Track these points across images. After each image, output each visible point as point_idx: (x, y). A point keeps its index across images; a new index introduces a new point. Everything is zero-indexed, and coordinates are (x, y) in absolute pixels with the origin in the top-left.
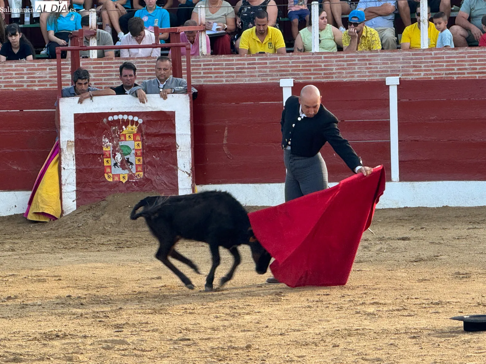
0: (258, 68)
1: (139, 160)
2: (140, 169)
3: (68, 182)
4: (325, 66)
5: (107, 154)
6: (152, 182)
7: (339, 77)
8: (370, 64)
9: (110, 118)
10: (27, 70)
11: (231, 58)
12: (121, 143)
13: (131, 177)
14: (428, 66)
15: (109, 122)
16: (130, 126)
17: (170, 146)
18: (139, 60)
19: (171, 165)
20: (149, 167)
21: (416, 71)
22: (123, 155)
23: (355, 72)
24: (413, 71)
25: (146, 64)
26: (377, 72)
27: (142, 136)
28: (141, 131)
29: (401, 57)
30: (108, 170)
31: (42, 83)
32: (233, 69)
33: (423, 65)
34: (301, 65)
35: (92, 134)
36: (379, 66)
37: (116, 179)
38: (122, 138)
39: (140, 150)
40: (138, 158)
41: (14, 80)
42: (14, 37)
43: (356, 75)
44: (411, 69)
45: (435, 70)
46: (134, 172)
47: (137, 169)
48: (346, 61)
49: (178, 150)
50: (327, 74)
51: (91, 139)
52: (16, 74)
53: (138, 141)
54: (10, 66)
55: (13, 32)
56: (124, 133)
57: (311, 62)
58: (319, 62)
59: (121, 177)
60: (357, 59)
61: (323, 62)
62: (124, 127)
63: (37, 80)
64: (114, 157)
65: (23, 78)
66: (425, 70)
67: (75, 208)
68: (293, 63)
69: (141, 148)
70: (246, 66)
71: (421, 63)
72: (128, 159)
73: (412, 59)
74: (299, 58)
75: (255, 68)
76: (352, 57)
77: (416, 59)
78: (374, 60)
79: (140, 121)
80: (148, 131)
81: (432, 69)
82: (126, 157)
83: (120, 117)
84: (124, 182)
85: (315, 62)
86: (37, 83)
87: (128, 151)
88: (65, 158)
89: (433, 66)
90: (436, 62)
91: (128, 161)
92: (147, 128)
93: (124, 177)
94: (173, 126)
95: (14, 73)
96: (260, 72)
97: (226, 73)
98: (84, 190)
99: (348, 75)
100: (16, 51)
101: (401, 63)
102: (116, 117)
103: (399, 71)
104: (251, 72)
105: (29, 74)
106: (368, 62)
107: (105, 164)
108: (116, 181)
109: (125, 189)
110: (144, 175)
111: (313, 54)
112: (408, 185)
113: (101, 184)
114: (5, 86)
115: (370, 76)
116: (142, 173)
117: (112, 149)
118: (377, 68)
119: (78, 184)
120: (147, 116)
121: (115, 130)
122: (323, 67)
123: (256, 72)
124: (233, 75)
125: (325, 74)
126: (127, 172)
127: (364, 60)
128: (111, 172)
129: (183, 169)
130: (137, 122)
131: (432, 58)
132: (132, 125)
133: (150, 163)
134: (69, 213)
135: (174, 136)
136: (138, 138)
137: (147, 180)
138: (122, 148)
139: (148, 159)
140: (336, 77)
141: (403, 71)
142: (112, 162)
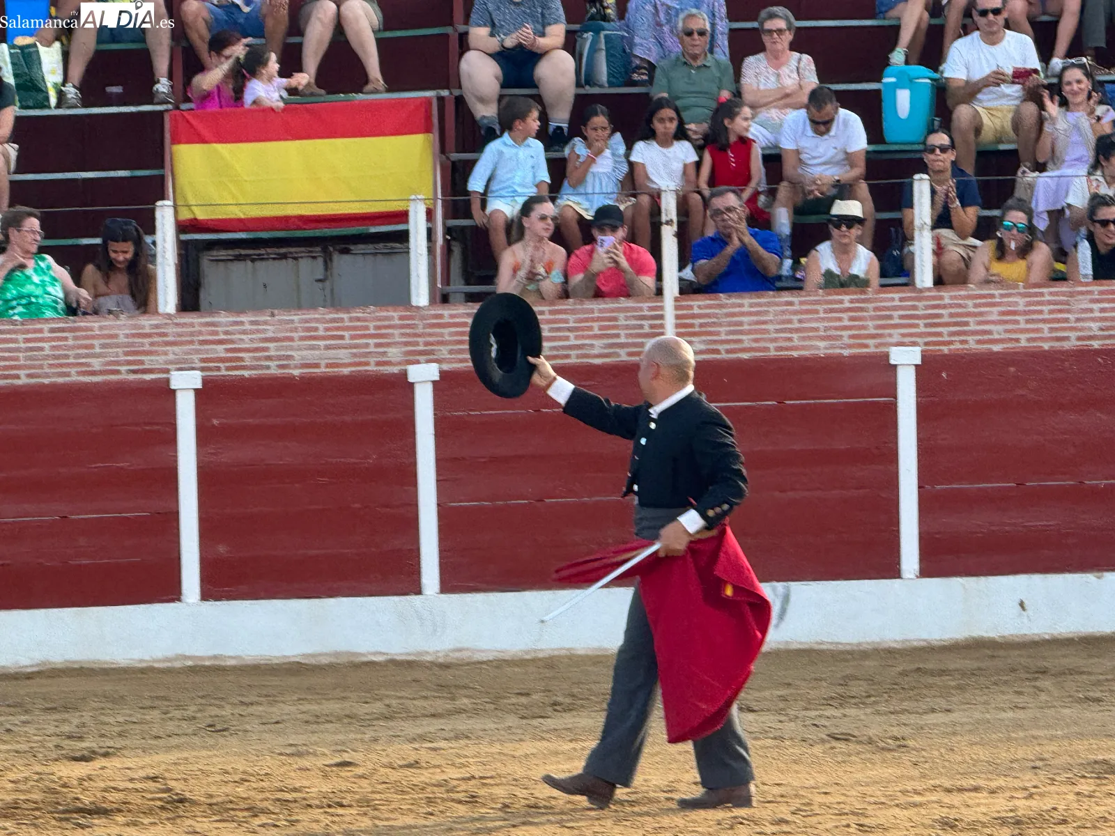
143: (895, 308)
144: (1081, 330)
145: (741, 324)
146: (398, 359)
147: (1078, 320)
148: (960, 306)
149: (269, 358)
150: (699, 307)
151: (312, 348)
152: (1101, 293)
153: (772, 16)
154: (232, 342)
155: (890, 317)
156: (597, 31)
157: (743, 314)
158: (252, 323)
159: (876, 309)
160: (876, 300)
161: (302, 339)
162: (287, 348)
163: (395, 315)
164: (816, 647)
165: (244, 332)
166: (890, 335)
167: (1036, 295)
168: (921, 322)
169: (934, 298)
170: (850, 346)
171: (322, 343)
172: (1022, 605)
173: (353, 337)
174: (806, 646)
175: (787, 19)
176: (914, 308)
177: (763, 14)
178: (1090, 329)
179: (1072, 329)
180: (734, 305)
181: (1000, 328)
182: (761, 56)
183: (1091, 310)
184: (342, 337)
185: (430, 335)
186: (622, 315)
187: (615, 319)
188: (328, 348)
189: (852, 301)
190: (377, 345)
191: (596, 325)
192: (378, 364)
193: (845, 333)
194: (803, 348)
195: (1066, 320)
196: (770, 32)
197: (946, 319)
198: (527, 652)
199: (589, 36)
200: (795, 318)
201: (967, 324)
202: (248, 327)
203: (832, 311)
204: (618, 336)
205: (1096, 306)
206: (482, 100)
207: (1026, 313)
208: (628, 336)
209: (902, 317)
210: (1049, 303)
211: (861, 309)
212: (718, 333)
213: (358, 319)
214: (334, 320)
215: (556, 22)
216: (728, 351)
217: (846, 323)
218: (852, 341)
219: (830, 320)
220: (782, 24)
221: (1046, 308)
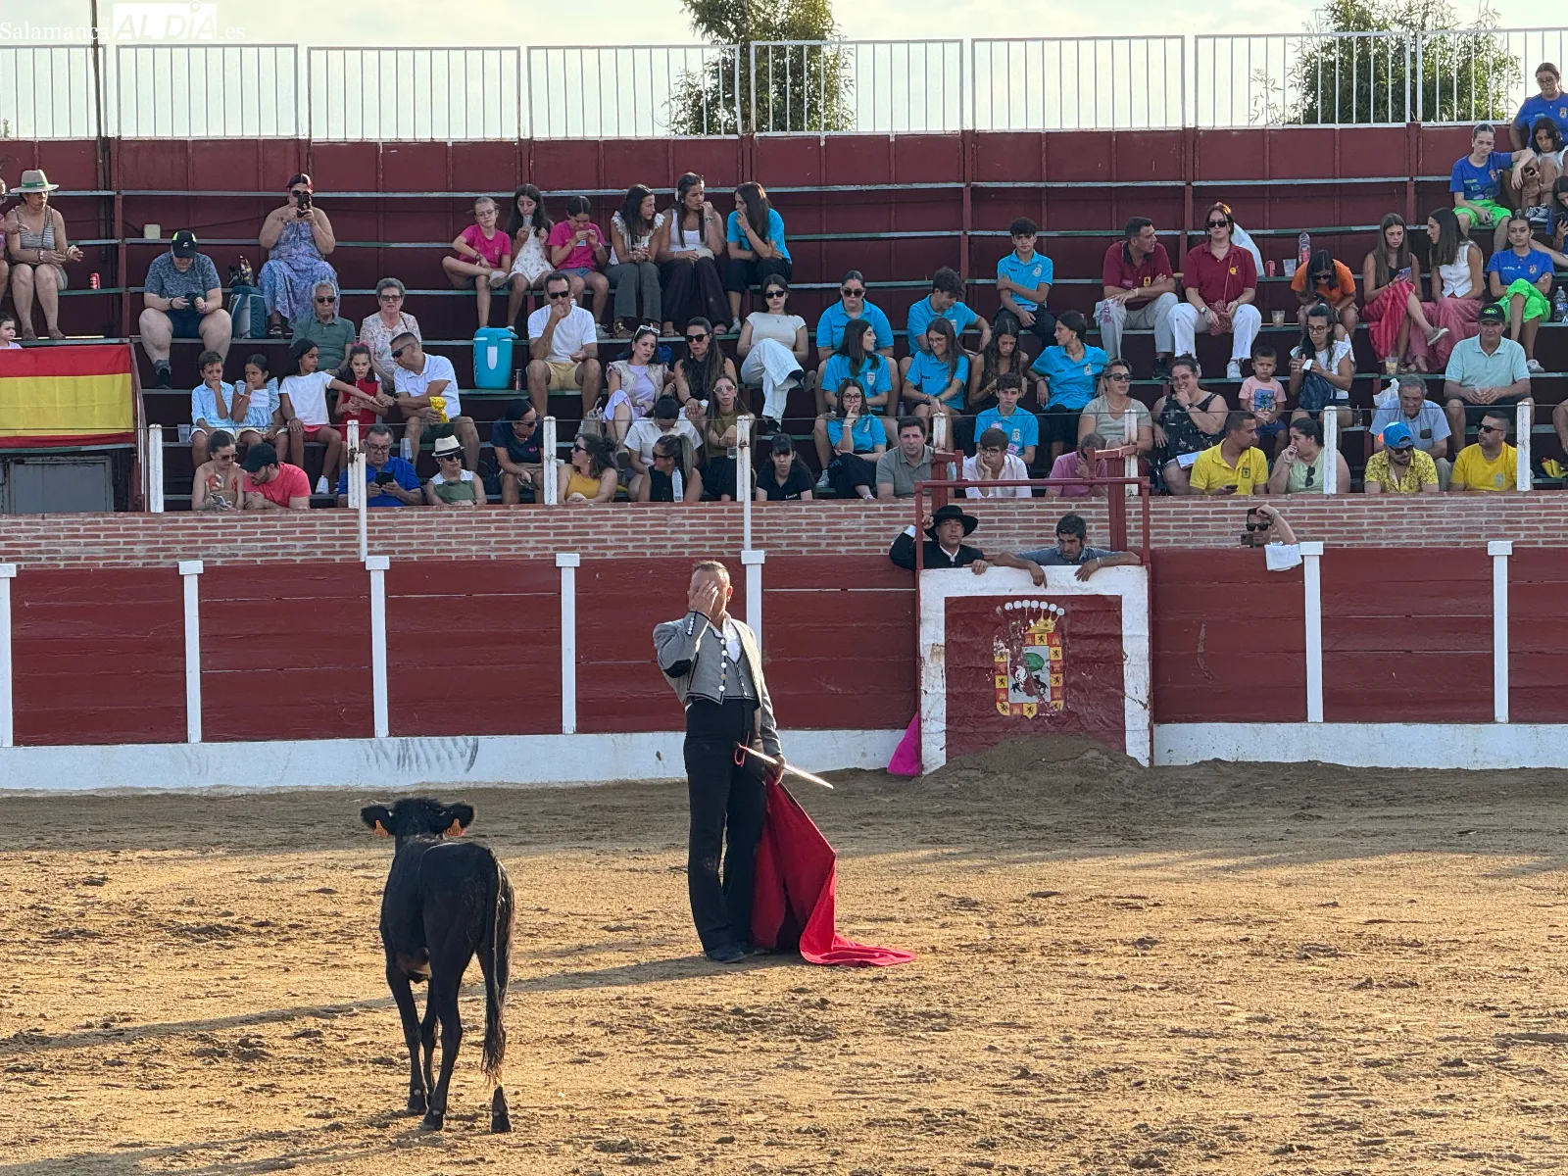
0: (1232, 519)
1: (1057, 680)
2: (1058, 695)
3: (932, 715)
4: (1349, 518)
5: (1002, 667)
6: (1078, 717)
7: (1374, 537)
8: (1429, 516)
9: (1008, 606)
10: (828, 517)
11: (1183, 502)
12: (1027, 650)
13: (1042, 708)
14: (1533, 522)
15: (1005, 612)
16: (1042, 619)
17: (1111, 656)
18: (1022, 503)
19: (1113, 690)
20: (1075, 692)
21: (1510, 529)
22: (1029, 670)
23: (1403, 530)
24: (1506, 529)
25: (1035, 510)
26: (1443, 530)
27: (1063, 637)
28: (1062, 630)
29: (1485, 505)
30: (1002, 696)
31: (851, 541)
32: (1187, 520)
33: (1523, 519)
34: (1307, 515)
35: (976, 634)
36: (1444, 520)
37: (1017, 711)
38: (1029, 641)
39: (1058, 661)
40: (1055, 676)
41: (804, 535)
42: (782, 457)
43: (1404, 535)
44: (1502, 526)
45: (1545, 528)
46: (1048, 699)
47: (1052, 694)
48: (1387, 510)
49: (1126, 663)
50: (1352, 532)
51: (972, 642)
52: (807, 524)
53: (1056, 645)
54: (797, 510)
55: (783, 448)
56: (1031, 631)
57: (1324, 511)
58: (1339, 511)
59: (1025, 709)
60: (1406, 507)
61: (1345, 511)
62: (1031, 621)
63: (843, 534)
64: (1013, 673)
65: (820, 530)
66: (1528, 529)
67: (943, 762)
68: (1292, 511)
69: (1060, 658)
70: (1210, 516)
71: (1519, 515)
72: (1038, 677)
73: (1504, 508)
74: (1303, 504)
75: (1225, 520)
76: (1396, 503)
77: (1511, 508)
78: (1437, 509)
79: (1061, 612)
80: (1074, 630)
81: (1541, 526)
82: (1034, 674)
83: (1026, 604)
84: (1030, 716)
85: (1332, 511)
86: (843, 540)
87: (1039, 663)
88: (928, 674)
89: (1541, 522)
90: (1546, 515)
91: (1037, 680)
92: (1071, 625)
93: (1030, 709)
94: (1118, 620)
95: (804, 521)
96: (1233, 526)
97: (1175, 527)
98: (960, 729)
99: (1390, 535)
100: (781, 482)
101: (1485, 515)
102: (1018, 605)
103: (1481, 529)
104: (1220, 526)
105: (830, 524)
106: (1425, 513)
107: (998, 685)
108: (1016, 716)
109: (1032, 729)
110: (1065, 706)
111: (1328, 497)
112: (1526, 729)
113: (989, 720)
114: (788, 545)
115: (1428, 537)
116: (1061, 702)
117: (1009, 659)
118: (1441, 523)
119: (949, 720)
120: (1072, 604)
121: (1016, 626)
122: (1346, 520)
123: (1227, 526)
124: (1188, 530)
125: (1349, 532)
126: (1035, 699)
127: (1418, 509)
128: (1007, 700)
129: (1134, 696)
130: (1055, 613)
131: (1541, 508)
132: (1046, 618)
133: (1075, 685)
134: (933, 770)
135: (1119, 638)
136: (1057, 641)
137: (1070, 714)
138: (1029, 659)
139: (1073, 679)
140: (1368, 538)
141: (1488, 529)
142: (1010, 683)
143: (531, 521)
144: (676, 540)
145: (412, 531)
146: (142, 554)
147: (673, 532)
148: (580, 519)
149: (40, 552)
150: (379, 517)
151: (74, 544)
152: (691, 511)
153: (390, 285)
154: (10, 538)
155: (528, 528)
156: (246, 294)
157: (413, 523)
158: (27, 524)
159: (516, 521)
160: (517, 514)
161: (66, 537)
162: (54, 544)
163: (139, 518)
164: (499, 786)
165: (22, 531)
166: (527, 542)
167: (641, 512)
168: (552, 532)
169: (561, 513)
170: (496, 550)
171: (82, 541)
172: (658, 755)
173: (106, 536)
174: (490, 786)
175: (400, 288)
176: (546, 521)
177: (382, 282)
178: (682, 539)
179: (669, 539)
180: (406, 516)
181: (613, 537)
182: (376, 315)
183: (684, 525)
184: (98, 537)
185: (168, 536)
186: (318, 522)
187: (313, 525)
188: (86, 545)
189: (497, 515)
190: (125, 543)
191: (298, 530)
192: (126, 558)
193: (493, 539)
194: (459, 551)
195: (664, 532)
196: (387, 298)
197: (571, 530)
198: (272, 789)
199: (239, 296)
200: (454, 527)
201: (587, 534)
202: (23, 527)
203: (482, 522)
204: (315, 539)
205: (687, 522)
206: (158, 348)
207: (632, 526)
208: (322, 539)
209: (536, 528)
210: (650, 519)
211: (505, 521)
212: (393, 538)
213: (110, 522)
214: (90, 523)
215: (215, 286)
216: (400, 552)
217: (493, 531)
218: (497, 546)
219: (479, 529)
220: (396, 292)
221: (648, 523)
